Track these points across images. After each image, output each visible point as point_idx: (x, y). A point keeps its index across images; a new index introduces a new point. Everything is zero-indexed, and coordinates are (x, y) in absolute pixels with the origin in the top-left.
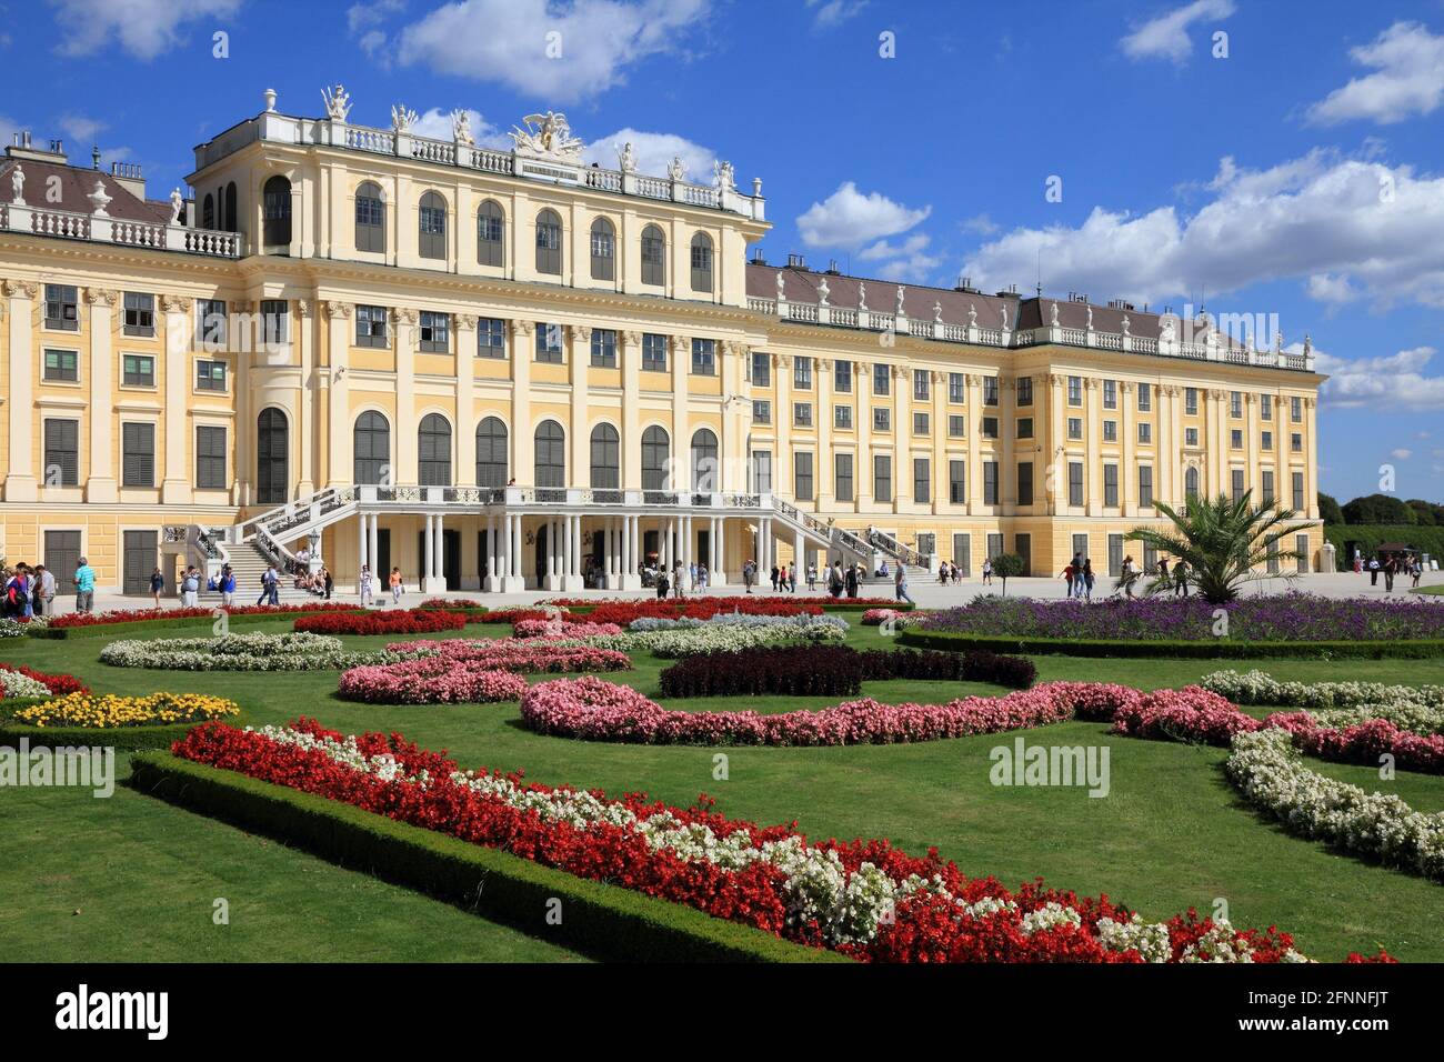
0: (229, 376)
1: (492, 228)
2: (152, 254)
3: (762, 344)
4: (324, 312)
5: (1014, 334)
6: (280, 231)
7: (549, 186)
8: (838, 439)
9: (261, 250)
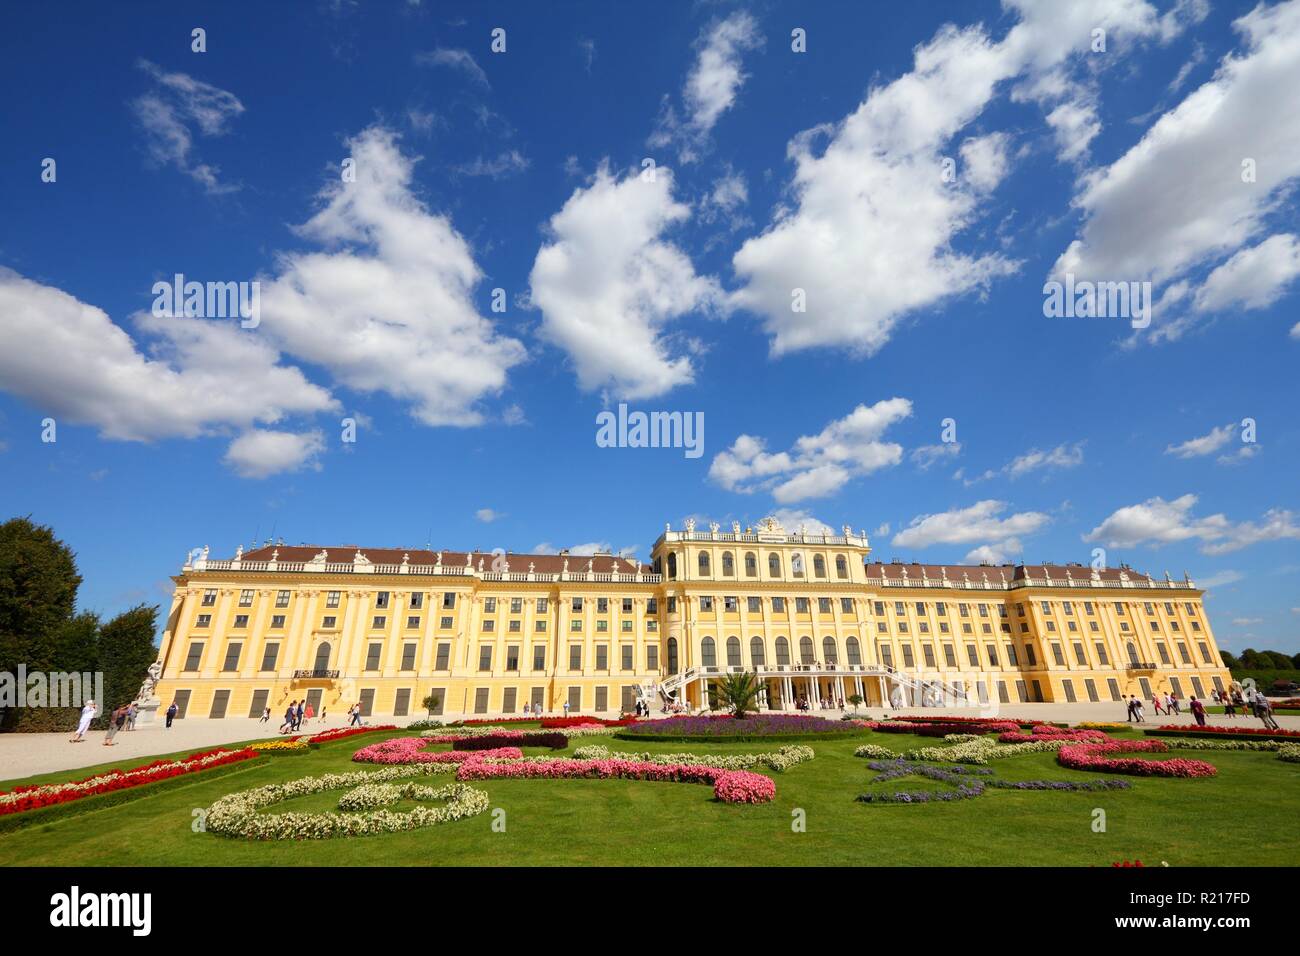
0: (658, 626)
1: (751, 562)
2: (632, 585)
3: (875, 598)
4: (687, 600)
5: (1009, 583)
6: (673, 573)
7: (773, 544)
8: (923, 638)
9: (667, 580)
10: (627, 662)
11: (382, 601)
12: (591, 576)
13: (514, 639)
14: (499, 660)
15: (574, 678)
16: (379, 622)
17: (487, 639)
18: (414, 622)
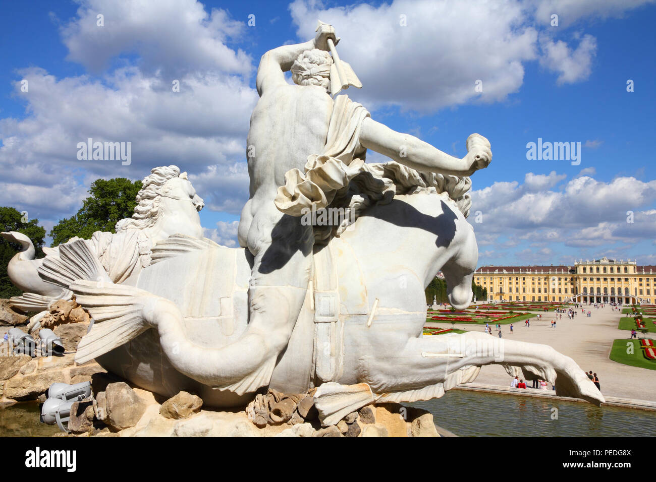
0: (573, 284)
1: (598, 269)
2: (567, 274)
3: (639, 277)
4: (580, 278)
6: (577, 272)
7: (603, 264)
9: (575, 274)
10: (566, 291)
11: (510, 279)
12: (556, 273)
13: (540, 286)
14: (537, 291)
15: (553, 295)
16: (510, 283)
17: (533, 286)
18: (517, 283)
